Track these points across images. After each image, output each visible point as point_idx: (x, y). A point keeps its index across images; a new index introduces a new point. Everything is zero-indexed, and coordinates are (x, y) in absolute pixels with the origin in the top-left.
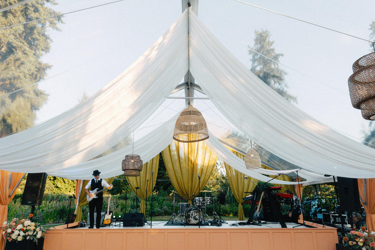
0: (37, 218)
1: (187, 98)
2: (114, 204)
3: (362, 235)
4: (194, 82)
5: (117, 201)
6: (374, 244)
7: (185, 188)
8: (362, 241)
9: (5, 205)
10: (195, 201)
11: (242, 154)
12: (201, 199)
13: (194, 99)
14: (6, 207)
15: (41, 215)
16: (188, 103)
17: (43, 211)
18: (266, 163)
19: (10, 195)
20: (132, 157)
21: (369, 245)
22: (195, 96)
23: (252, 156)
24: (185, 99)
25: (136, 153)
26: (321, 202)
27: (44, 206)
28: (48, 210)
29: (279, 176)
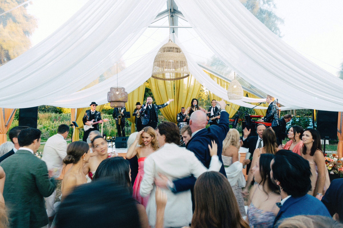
0: (44, 136)
1: (170, 27)
2: (110, 123)
3: (332, 161)
4: (178, 9)
5: (112, 121)
6: (342, 169)
7: (171, 113)
8: (332, 167)
9: (3, 133)
10: (180, 125)
11: (226, 80)
12: (185, 124)
13: (178, 28)
14: (4, 135)
15: (46, 133)
16: (173, 31)
17: (48, 129)
18: (248, 89)
19: (6, 125)
20: (117, 89)
21: (337, 170)
22: (179, 25)
23: (235, 87)
24: (169, 28)
25: (120, 86)
26: (295, 121)
27: (48, 125)
28: (52, 129)
29: (260, 104)
